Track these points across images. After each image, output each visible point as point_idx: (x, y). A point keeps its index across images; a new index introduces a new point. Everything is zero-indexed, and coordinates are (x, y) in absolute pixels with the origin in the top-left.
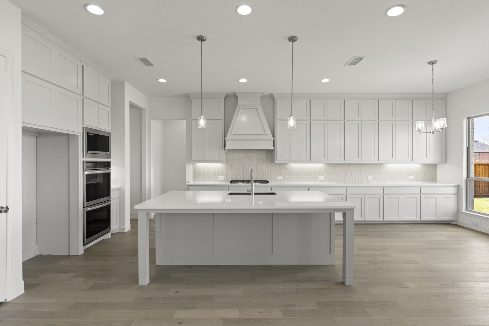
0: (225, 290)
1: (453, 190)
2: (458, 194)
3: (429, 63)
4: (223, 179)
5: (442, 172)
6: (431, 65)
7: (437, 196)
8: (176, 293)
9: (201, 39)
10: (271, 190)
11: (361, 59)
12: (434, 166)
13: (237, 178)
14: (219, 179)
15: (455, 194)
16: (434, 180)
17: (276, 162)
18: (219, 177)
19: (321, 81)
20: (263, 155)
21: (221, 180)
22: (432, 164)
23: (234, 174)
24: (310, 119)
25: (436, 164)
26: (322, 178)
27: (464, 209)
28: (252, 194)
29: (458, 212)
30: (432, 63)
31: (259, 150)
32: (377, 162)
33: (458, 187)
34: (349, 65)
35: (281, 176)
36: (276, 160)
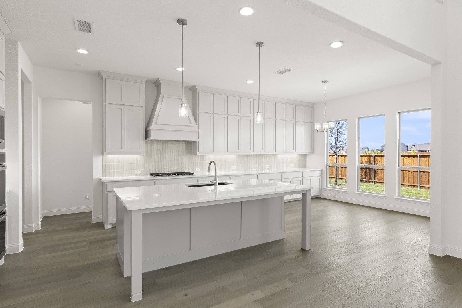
0: (228, 279)
1: (318, 173)
2: (321, 176)
3: (323, 82)
4: (140, 173)
5: (310, 160)
6: (324, 83)
7: (311, 178)
8: (186, 295)
9: (182, 22)
10: (198, 182)
11: (290, 70)
12: (305, 156)
13: (155, 170)
14: (135, 173)
15: (320, 176)
16: (305, 166)
17: (198, 153)
18: (135, 170)
19: (246, 82)
20: (183, 147)
21: (138, 174)
22: (304, 155)
23: (152, 167)
24: (228, 114)
25: (306, 155)
26: (234, 168)
27: (325, 187)
28: (215, 185)
29: (321, 189)
30: (324, 82)
31: (179, 141)
32: (274, 153)
33: (321, 171)
34: (278, 73)
35: (199, 167)
36: (199, 152)
